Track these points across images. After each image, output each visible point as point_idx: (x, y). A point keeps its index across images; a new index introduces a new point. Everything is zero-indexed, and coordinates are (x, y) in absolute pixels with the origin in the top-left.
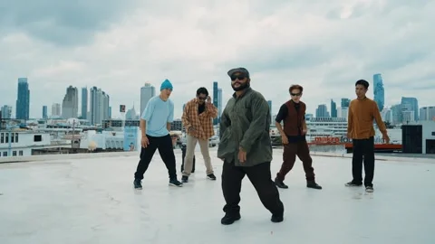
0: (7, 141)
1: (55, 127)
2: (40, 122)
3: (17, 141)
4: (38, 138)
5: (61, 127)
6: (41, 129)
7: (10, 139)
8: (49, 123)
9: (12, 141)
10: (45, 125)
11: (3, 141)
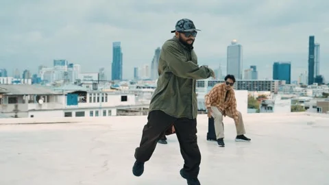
0: (98, 101)
1: (144, 88)
2: (132, 83)
3: (106, 101)
4: (124, 99)
5: (149, 88)
6: (131, 89)
7: (100, 99)
8: (140, 83)
9: (103, 101)
10: (135, 85)
11: (94, 101)
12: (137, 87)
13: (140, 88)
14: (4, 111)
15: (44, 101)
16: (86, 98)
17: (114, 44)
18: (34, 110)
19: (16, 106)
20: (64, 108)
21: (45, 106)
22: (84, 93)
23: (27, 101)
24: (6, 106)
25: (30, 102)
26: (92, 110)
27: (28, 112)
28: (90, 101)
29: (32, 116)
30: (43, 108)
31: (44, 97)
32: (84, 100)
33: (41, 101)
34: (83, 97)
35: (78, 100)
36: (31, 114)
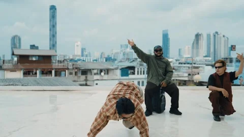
0: (144, 74)
2: (177, 60)
5: (188, 64)
7: (146, 73)
11: (141, 74)
12: (179, 63)
13: (182, 64)
14: (78, 80)
15: (105, 74)
16: (134, 71)
17: (163, 31)
18: (98, 80)
19: (86, 77)
20: (118, 78)
21: (106, 77)
22: (133, 68)
23: (93, 73)
24: (80, 77)
25: (95, 74)
26: (139, 80)
27: (94, 81)
28: (138, 74)
29: (97, 84)
30: (104, 78)
31: (105, 71)
32: (134, 73)
33: (102, 74)
34: (132, 71)
35: (129, 73)
36: (96, 82)
